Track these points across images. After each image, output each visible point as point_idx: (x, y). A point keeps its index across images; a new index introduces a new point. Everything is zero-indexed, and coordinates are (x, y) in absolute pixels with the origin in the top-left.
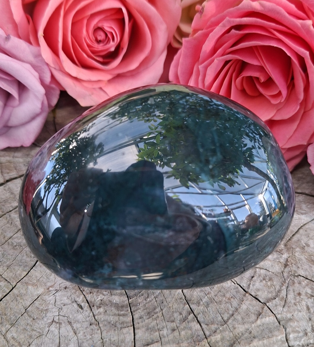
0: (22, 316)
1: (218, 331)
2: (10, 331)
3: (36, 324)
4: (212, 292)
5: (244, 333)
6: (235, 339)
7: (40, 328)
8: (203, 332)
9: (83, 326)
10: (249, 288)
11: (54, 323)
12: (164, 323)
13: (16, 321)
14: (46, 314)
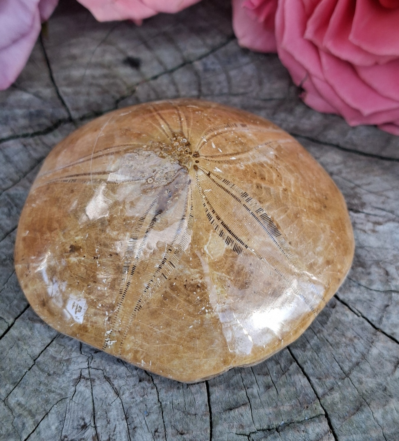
0: (29, 370)
1: (336, 388)
2: (13, 394)
3: (54, 382)
4: (323, 329)
5: (375, 389)
6: (362, 399)
7: (61, 387)
8: (313, 388)
9: (128, 383)
10: (381, 323)
11: (82, 380)
12: (253, 376)
13: (22, 379)
14: (68, 367)
